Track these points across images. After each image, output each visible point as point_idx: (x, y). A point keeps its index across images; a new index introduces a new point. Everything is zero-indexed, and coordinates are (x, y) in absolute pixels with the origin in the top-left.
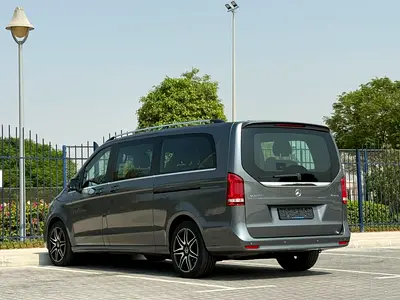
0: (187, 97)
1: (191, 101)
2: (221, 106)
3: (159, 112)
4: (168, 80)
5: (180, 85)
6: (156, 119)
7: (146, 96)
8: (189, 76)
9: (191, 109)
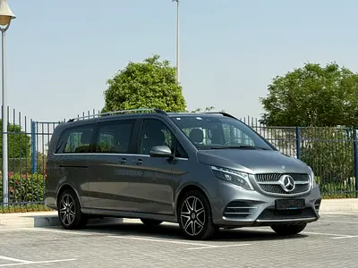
0: (151, 80)
1: (154, 83)
2: (180, 88)
3: (125, 93)
4: (132, 65)
5: (144, 70)
6: (122, 99)
7: (112, 79)
8: (151, 61)
9: (154, 91)
